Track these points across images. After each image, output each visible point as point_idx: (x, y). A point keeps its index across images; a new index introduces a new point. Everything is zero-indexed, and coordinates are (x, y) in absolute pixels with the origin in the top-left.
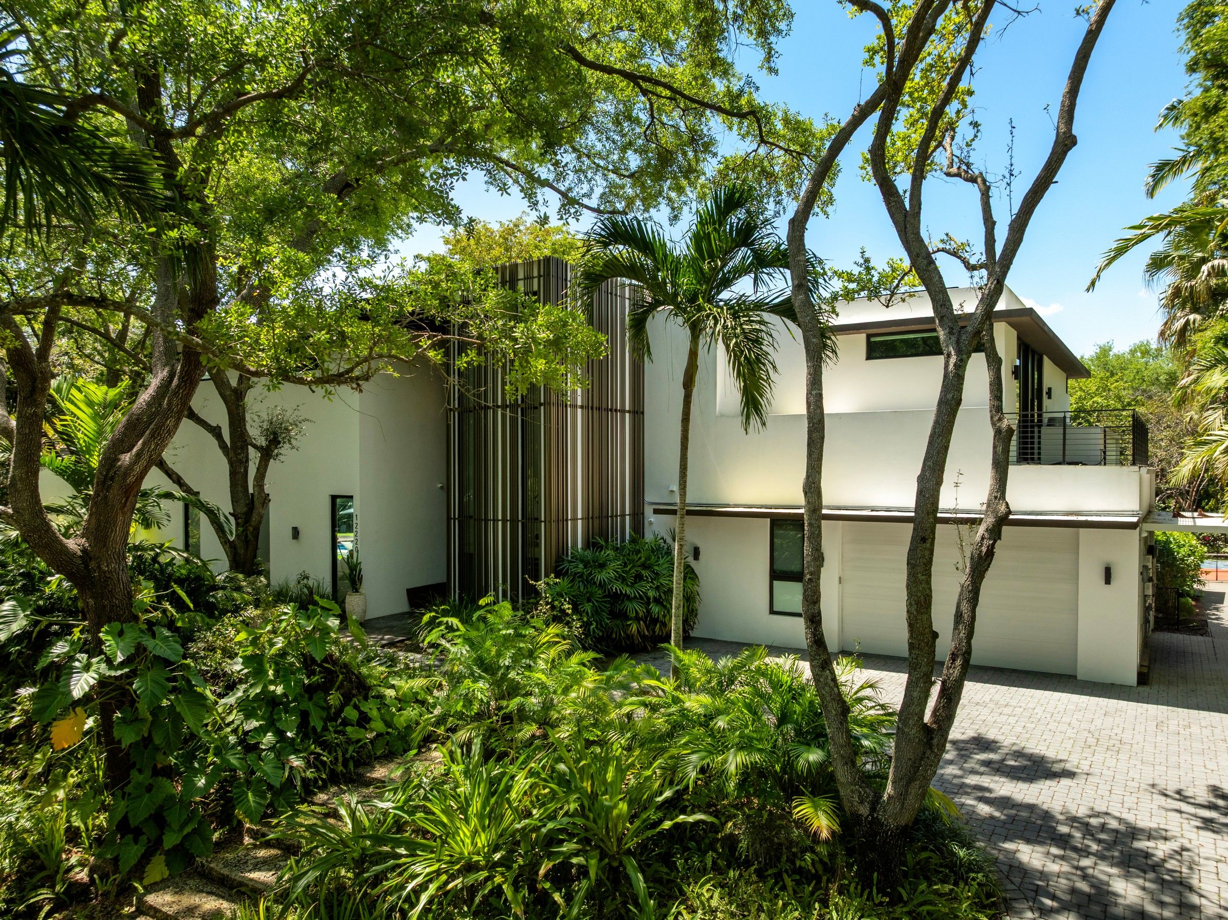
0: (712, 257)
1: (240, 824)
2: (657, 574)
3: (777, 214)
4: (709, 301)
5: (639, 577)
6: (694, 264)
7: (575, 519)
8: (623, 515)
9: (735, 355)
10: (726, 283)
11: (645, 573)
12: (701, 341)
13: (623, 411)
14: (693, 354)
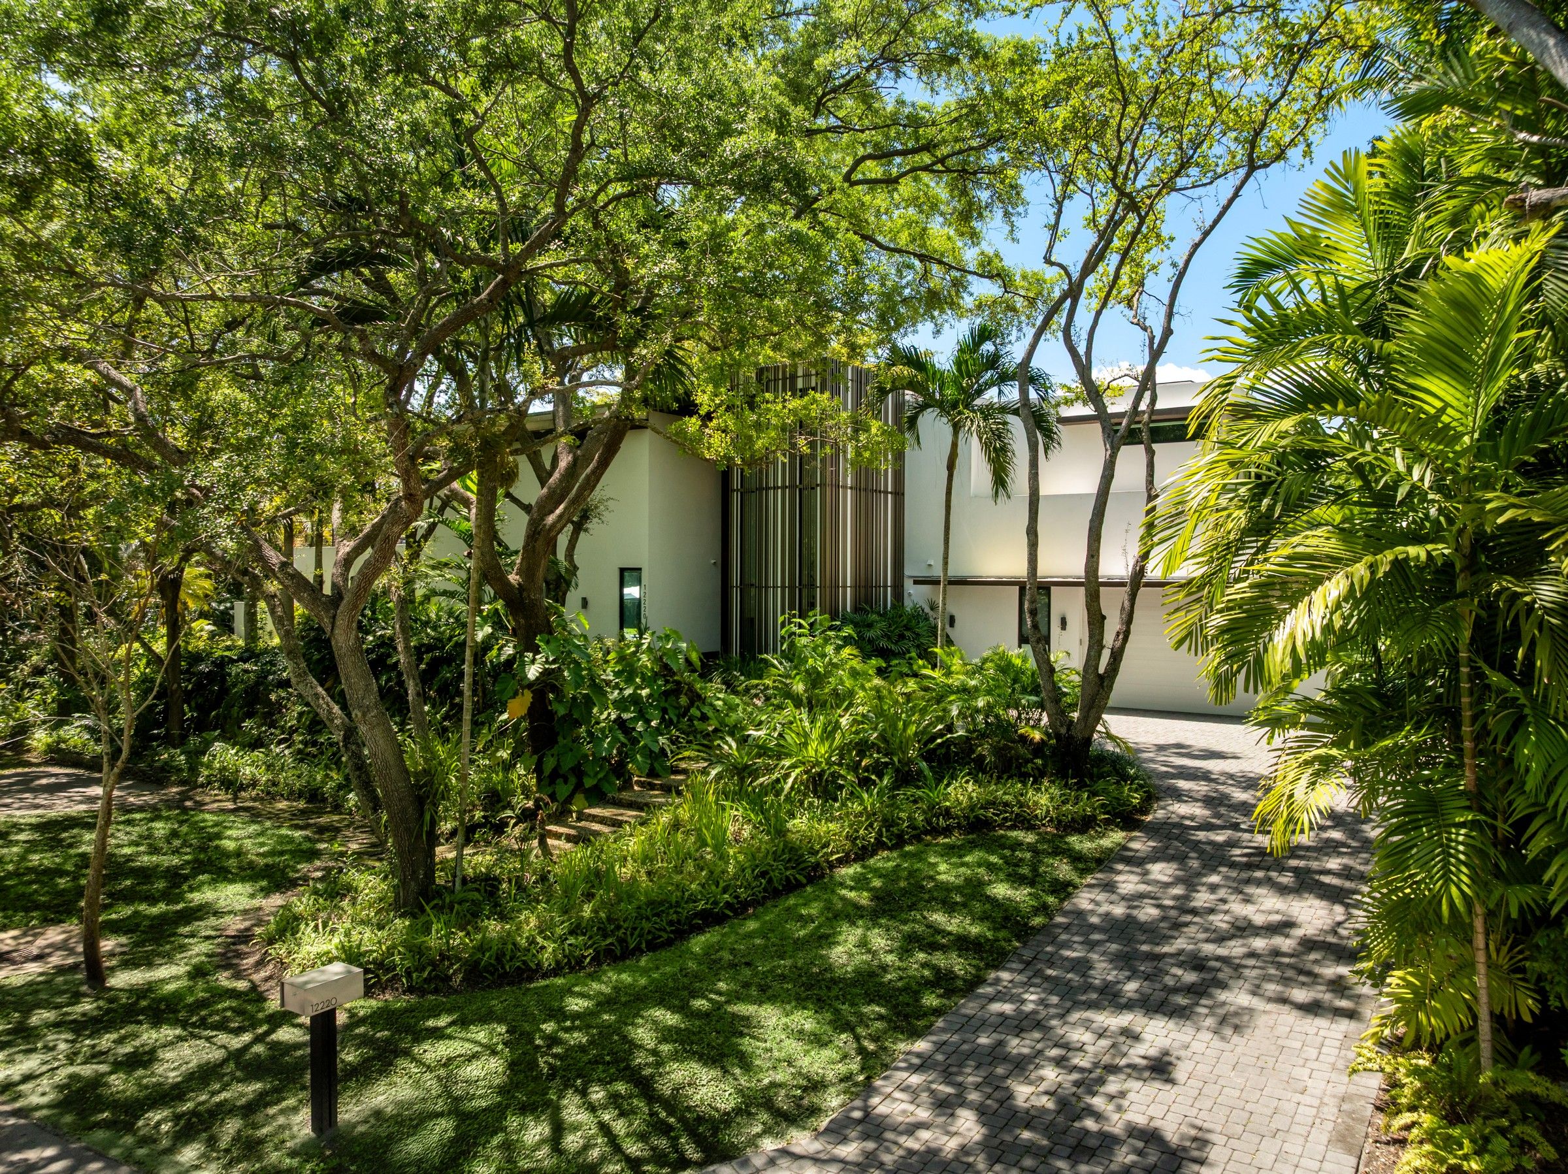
0: (969, 377)
1: (631, 775)
2: (918, 635)
3: (1018, 339)
4: (967, 407)
5: (902, 637)
6: (956, 382)
7: (845, 587)
8: (885, 587)
9: (986, 445)
10: (979, 392)
11: (907, 634)
12: (961, 435)
13: (886, 492)
14: (954, 445)
